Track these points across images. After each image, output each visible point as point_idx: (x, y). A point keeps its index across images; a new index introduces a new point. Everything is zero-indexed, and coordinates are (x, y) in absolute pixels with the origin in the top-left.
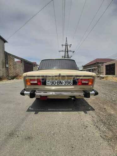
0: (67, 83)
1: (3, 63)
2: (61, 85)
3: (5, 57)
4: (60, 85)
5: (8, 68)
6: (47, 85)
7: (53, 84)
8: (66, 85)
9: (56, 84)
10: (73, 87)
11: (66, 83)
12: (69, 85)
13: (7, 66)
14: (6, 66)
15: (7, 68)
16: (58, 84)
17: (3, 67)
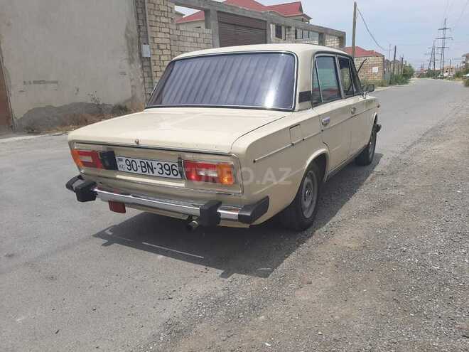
0: (165, 171)
1: (130, 41)
2: (151, 173)
3: (137, 8)
4: (147, 173)
5: (149, 59)
6: (119, 169)
7: (132, 169)
8: (164, 175)
9: (139, 171)
10: (182, 185)
11: (161, 169)
12: (172, 176)
13: (146, 50)
14: (141, 54)
15: (146, 63)
16: (144, 169)
17: (131, 61)
